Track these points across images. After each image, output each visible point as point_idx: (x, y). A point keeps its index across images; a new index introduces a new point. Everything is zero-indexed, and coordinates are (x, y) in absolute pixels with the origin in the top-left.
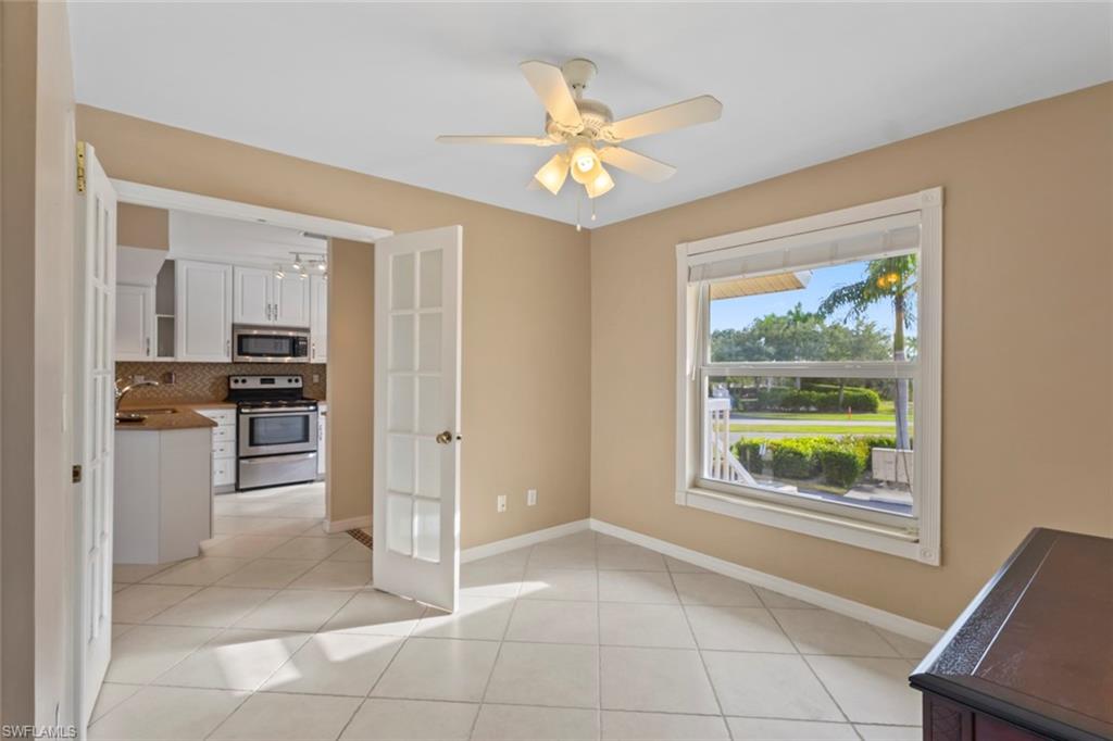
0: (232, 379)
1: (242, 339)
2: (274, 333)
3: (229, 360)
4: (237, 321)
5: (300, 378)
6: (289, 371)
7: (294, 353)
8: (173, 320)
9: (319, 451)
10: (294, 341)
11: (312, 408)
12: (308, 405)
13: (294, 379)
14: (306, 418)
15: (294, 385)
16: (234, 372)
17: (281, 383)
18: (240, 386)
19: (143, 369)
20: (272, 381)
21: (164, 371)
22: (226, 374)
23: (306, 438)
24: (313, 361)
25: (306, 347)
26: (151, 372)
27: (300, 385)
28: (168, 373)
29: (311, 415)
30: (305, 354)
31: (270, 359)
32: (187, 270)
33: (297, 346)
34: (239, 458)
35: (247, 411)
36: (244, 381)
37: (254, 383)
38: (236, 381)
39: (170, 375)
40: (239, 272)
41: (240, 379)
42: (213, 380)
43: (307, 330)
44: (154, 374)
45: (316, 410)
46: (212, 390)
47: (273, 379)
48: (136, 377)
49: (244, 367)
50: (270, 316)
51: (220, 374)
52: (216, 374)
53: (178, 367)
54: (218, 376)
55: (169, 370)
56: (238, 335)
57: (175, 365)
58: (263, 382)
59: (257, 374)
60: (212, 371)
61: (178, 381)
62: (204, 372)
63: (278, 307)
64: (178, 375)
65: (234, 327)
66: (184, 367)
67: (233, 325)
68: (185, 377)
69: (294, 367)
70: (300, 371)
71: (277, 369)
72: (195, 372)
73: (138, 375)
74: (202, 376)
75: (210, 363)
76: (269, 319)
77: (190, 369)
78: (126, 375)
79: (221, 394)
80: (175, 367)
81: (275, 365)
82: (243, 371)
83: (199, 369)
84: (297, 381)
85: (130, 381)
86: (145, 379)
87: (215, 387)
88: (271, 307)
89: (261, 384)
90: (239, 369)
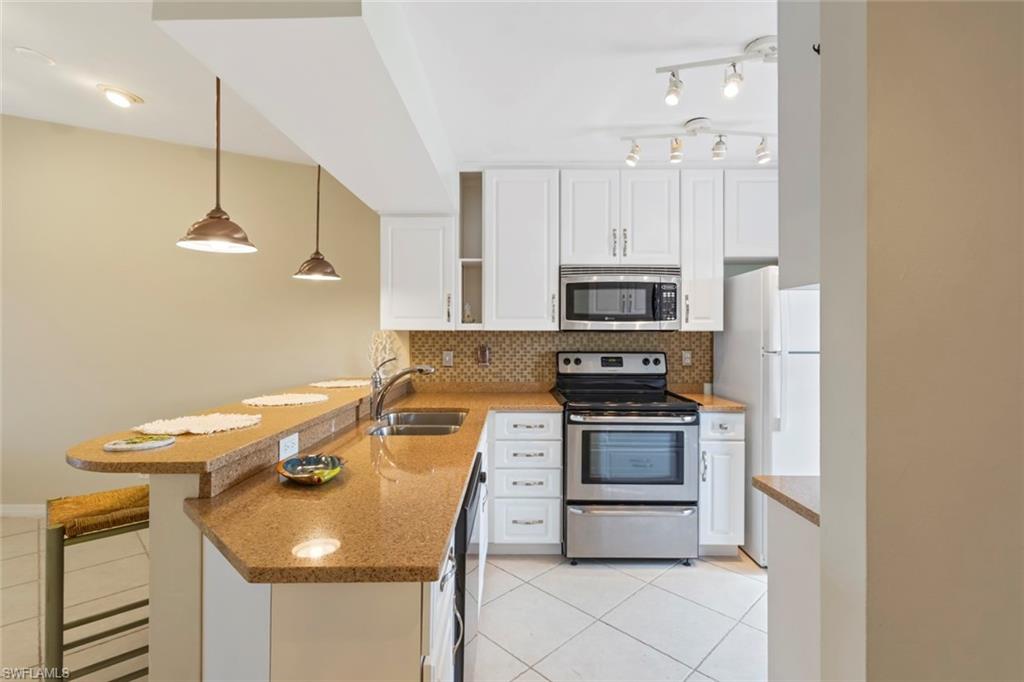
0: (562, 357)
1: (575, 293)
2: (622, 278)
3: (554, 327)
4: (566, 262)
5: (661, 358)
6: (644, 345)
7: (654, 313)
8: (480, 263)
9: (702, 504)
10: (654, 291)
11: (688, 419)
12: (680, 412)
13: (652, 358)
14: (679, 437)
15: (652, 369)
16: (564, 346)
17: (632, 365)
18: (570, 369)
19: (453, 342)
20: (619, 362)
21: (476, 345)
22: (554, 349)
23: (678, 478)
24: (685, 327)
25: (674, 301)
26: (461, 346)
27: (661, 369)
28: (482, 346)
29: (688, 432)
30: (673, 312)
31: (615, 325)
32: (497, 184)
33: (660, 300)
34: (567, 503)
35: (579, 418)
36: (578, 361)
37: (592, 365)
38: (567, 361)
39: (483, 350)
40: (569, 177)
41: (572, 357)
42: (536, 359)
43: (676, 271)
44: (465, 349)
45: (696, 423)
46: (536, 373)
47: (621, 358)
48: (445, 353)
49: (578, 339)
50: (614, 249)
51: (546, 349)
52: (539, 349)
53: (493, 339)
54: (543, 352)
55: (483, 343)
56: (568, 285)
57: (489, 335)
58: (605, 362)
59: (596, 349)
60: (536, 345)
61: (493, 359)
62: (525, 346)
63: (629, 233)
64: (493, 350)
65: (562, 271)
66: (500, 339)
67: (560, 268)
68: (501, 353)
69: (651, 339)
70: (662, 346)
71: (627, 342)
72: (514, 346)
73: (448, 350)
74: (522, 352)
75: (532, 332)
76: (615, 255)
77: (508, 342)
78: (433, 350)
79: (547, 380)
80: (490, 339)
81: (624, 335)
82: (578, 345)
83: (518, 342)
84: (657, 362)
85: (438, 360)
86: (454, 357)
87: (540, 370)
88: (617, 232)
89: (603, 366)
90: (571, 342)
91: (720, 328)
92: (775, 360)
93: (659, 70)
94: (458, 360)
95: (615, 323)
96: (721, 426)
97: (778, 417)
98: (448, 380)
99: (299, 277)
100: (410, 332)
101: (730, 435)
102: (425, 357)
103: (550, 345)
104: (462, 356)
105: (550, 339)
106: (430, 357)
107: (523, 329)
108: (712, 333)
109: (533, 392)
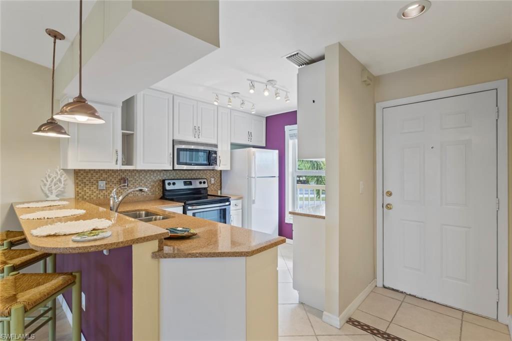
0: (167, 182)
1: (180, 151)
3: (170, 168)
4: (176, 138)
5: (205, 181)
6: (198, 176)
7: (210, 163)
8: (133, 135)
10: (209, 154)
11: (227, 203)
12: (220, 201)
13: (202, 181)
15: (203, 186)
16: (166, 177)
17: (195, 185)
18: (172, 187)
19: (104, 176)
20: (191, 184)
21: (119, 177)
22: (162, 178)
25: (216, 158)
26: (111, 178)
27: (206, 186)
28: (123, 178)
29: (228, 208)
30: (215, 163)
33: (211, 157)
36: (174, 184)
37: (180, 185)
38: (169, 184)
40: (177, 100)
41: (172, 182)
42: (152, 184)
43: (216, 146)
44: (113, 180)
45: (230, 205)
46: (152, 191)
47: (191, 182)
48: (99, 182)
49: (171, 173)
50: (195, 135)
51: (157, 178)
52: (154, 178)
53: (129, 174)
54: (155, 180)
55: (123, 176)
56: (178, 149)
57: (127, 172)
58: (185, 184)
59: (179, 178)
60: (152, 177)
61: (129, 184)
62: (146, 177)
63: (200, 128)
64: (129, 180)
65: (174, 142)
66: (133, 174)
67: (173, 140)
68: (133, 181)
69: (200, 173)
70: (204, 176)
71: (191, 175)
72: (141, 177)
73: (102, 180)
74: (139, 181)
75: (150, 170)
76: (195, 137)
77: (137, 175)
78: (92, 180)
79: (157, 193)
80: (128, 174)
81: (190, 171)
82: (171, 176)
83: (143, 175)
84: (204, 183)
85: (95, 186)
86: (106, 184)
87: (154, 189)
88: (196, 128)
89: (184, 185)
90: (168, 175)
91: (229, 169)
92: (253, 180)
93: (248, 80)
94: (108, 186)
95: (196, 166)
96: (236, 205)
97: (254, 199)
98: (102, 198)
99: (34, 133)
100: (75, 170)
101: (238, 208)
102: (85, 185)
103: (158, 176)
104: (111, 183)
105: (159, 173)
106: (90, 185)
107: (146, 169)
108: (221, 171)
109: (151, 200)
